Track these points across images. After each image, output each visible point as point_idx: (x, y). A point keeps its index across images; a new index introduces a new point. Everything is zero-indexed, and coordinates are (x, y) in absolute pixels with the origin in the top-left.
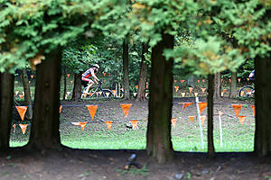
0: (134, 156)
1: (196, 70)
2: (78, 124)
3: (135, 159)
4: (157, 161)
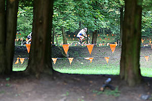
2: (88, 58)
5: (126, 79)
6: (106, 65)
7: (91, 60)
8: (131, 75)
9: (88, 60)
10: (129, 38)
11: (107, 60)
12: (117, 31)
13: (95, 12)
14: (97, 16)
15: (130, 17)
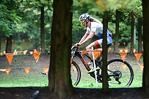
0: (38, 92)
1: (93, 7)
2: (4, 70)
3: (38, 95)
4: (58, 96)
5: (55, 91)
6: (24, 77)
7: (8, 72)
8: (61, 87)
9: (5, 72)
10: (59, 46)
11: (27, 71)
12: (35, 35)
13: (10, 13)
14: (12, 18)
15: (59, 23)
